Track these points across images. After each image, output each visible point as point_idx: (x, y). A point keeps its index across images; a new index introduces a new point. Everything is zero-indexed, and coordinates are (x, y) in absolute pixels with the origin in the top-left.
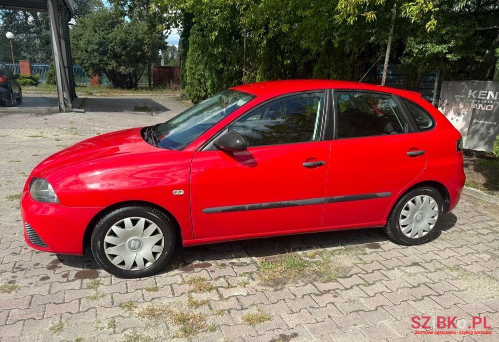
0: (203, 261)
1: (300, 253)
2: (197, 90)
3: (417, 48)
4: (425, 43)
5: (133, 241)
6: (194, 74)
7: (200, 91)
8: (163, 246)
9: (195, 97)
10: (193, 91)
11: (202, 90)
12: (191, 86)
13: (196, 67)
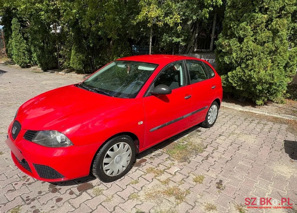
0: (140, 158)
1: (176, 142)
2: (23, 59)
3: (169, 39)
4: (172, 37)
5: (118, 158)
6: (19, 49)
7: (25, 59)
8: (131, 156)
9: (22, 63)
10: (20, 59)
11: (26, 59)
12: (18, 56)
13: (20, 44)
